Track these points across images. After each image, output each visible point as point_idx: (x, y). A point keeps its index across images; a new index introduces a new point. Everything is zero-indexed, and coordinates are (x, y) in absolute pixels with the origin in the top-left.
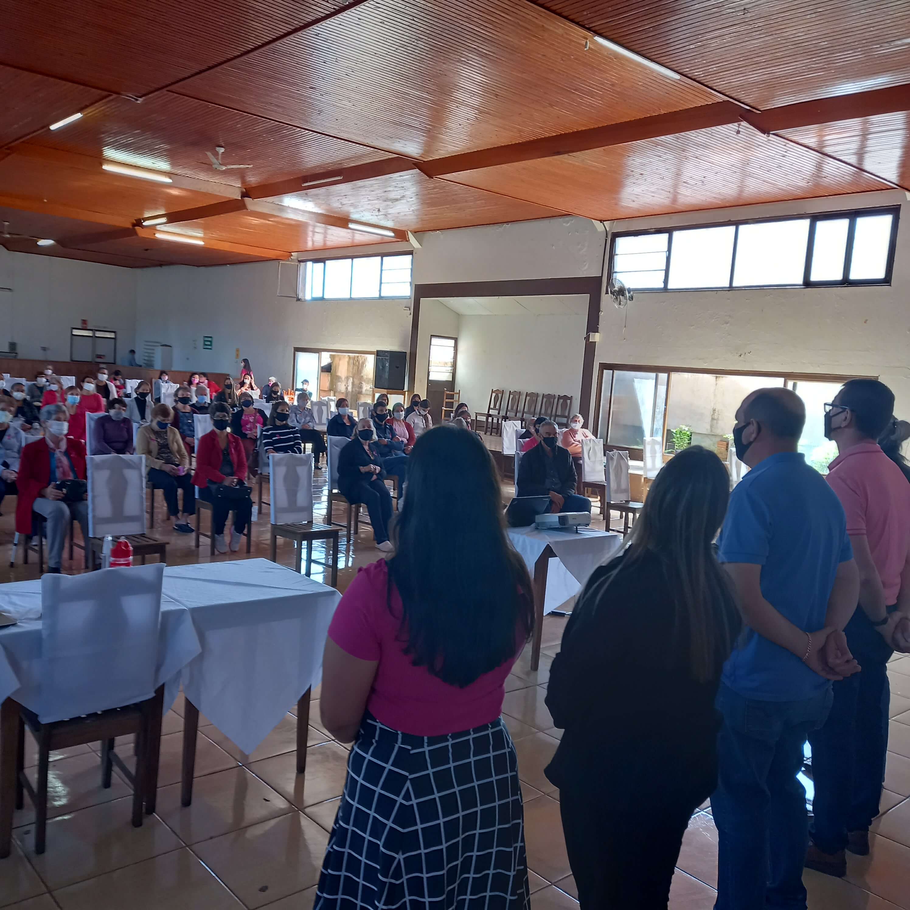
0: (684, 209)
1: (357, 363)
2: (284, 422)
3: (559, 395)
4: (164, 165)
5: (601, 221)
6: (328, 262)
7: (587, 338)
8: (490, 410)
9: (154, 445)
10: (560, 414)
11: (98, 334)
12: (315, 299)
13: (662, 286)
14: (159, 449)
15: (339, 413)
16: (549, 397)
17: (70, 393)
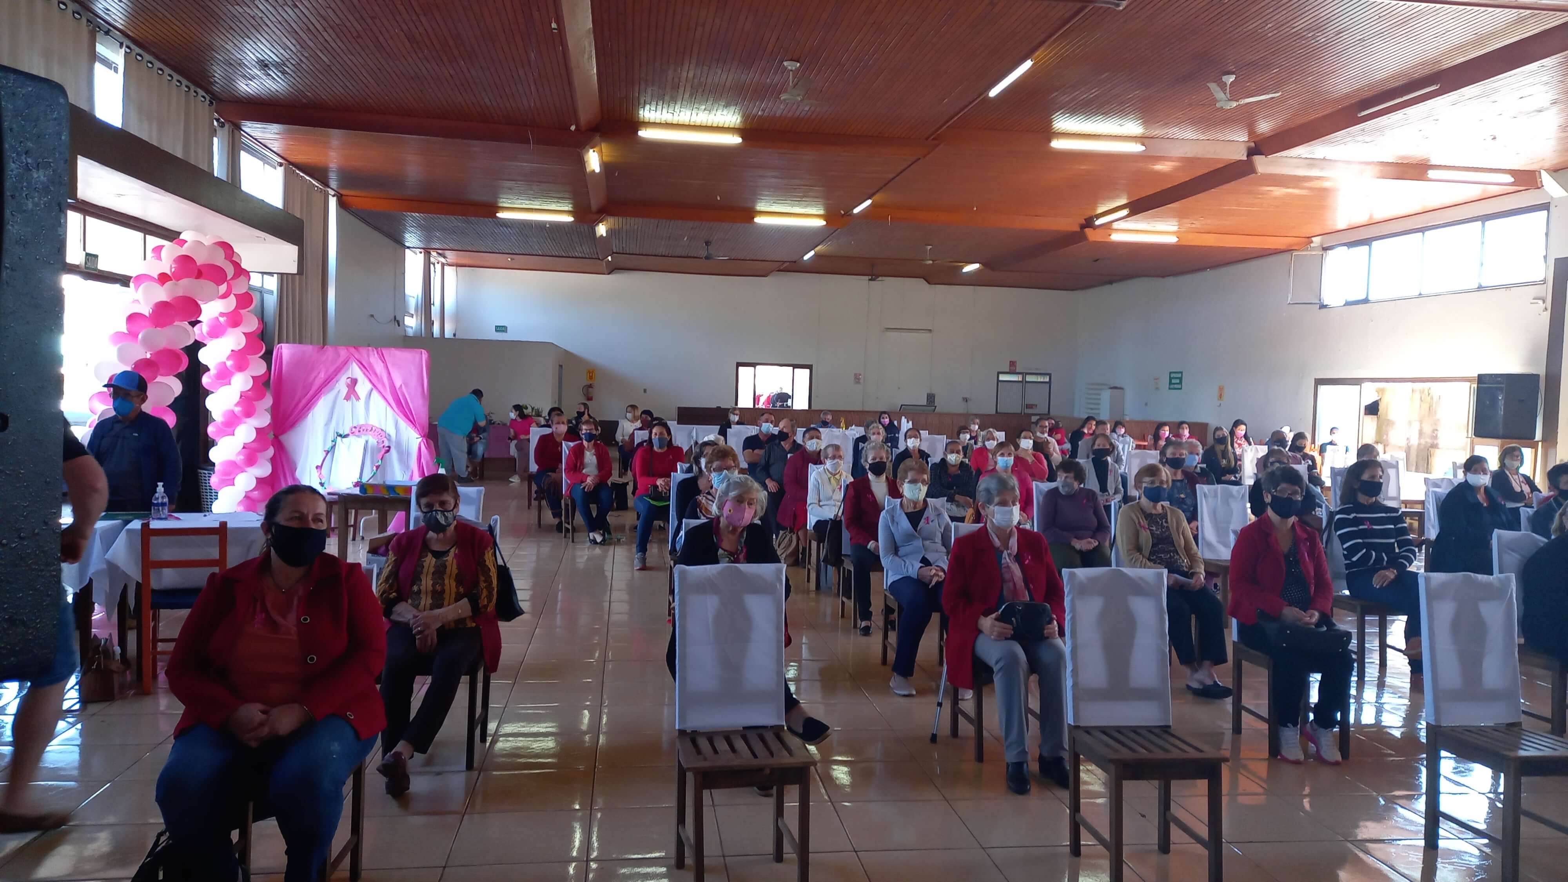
1: (1429, 399)
2: (1374, 498)
4: (1133, 127)
6: (1376, 244)
9: (1146, 537)
11: (1029, 378)
12: (1350, 303)
14: (1153, 545)
15: (1466, 481)
17: (999, 453)
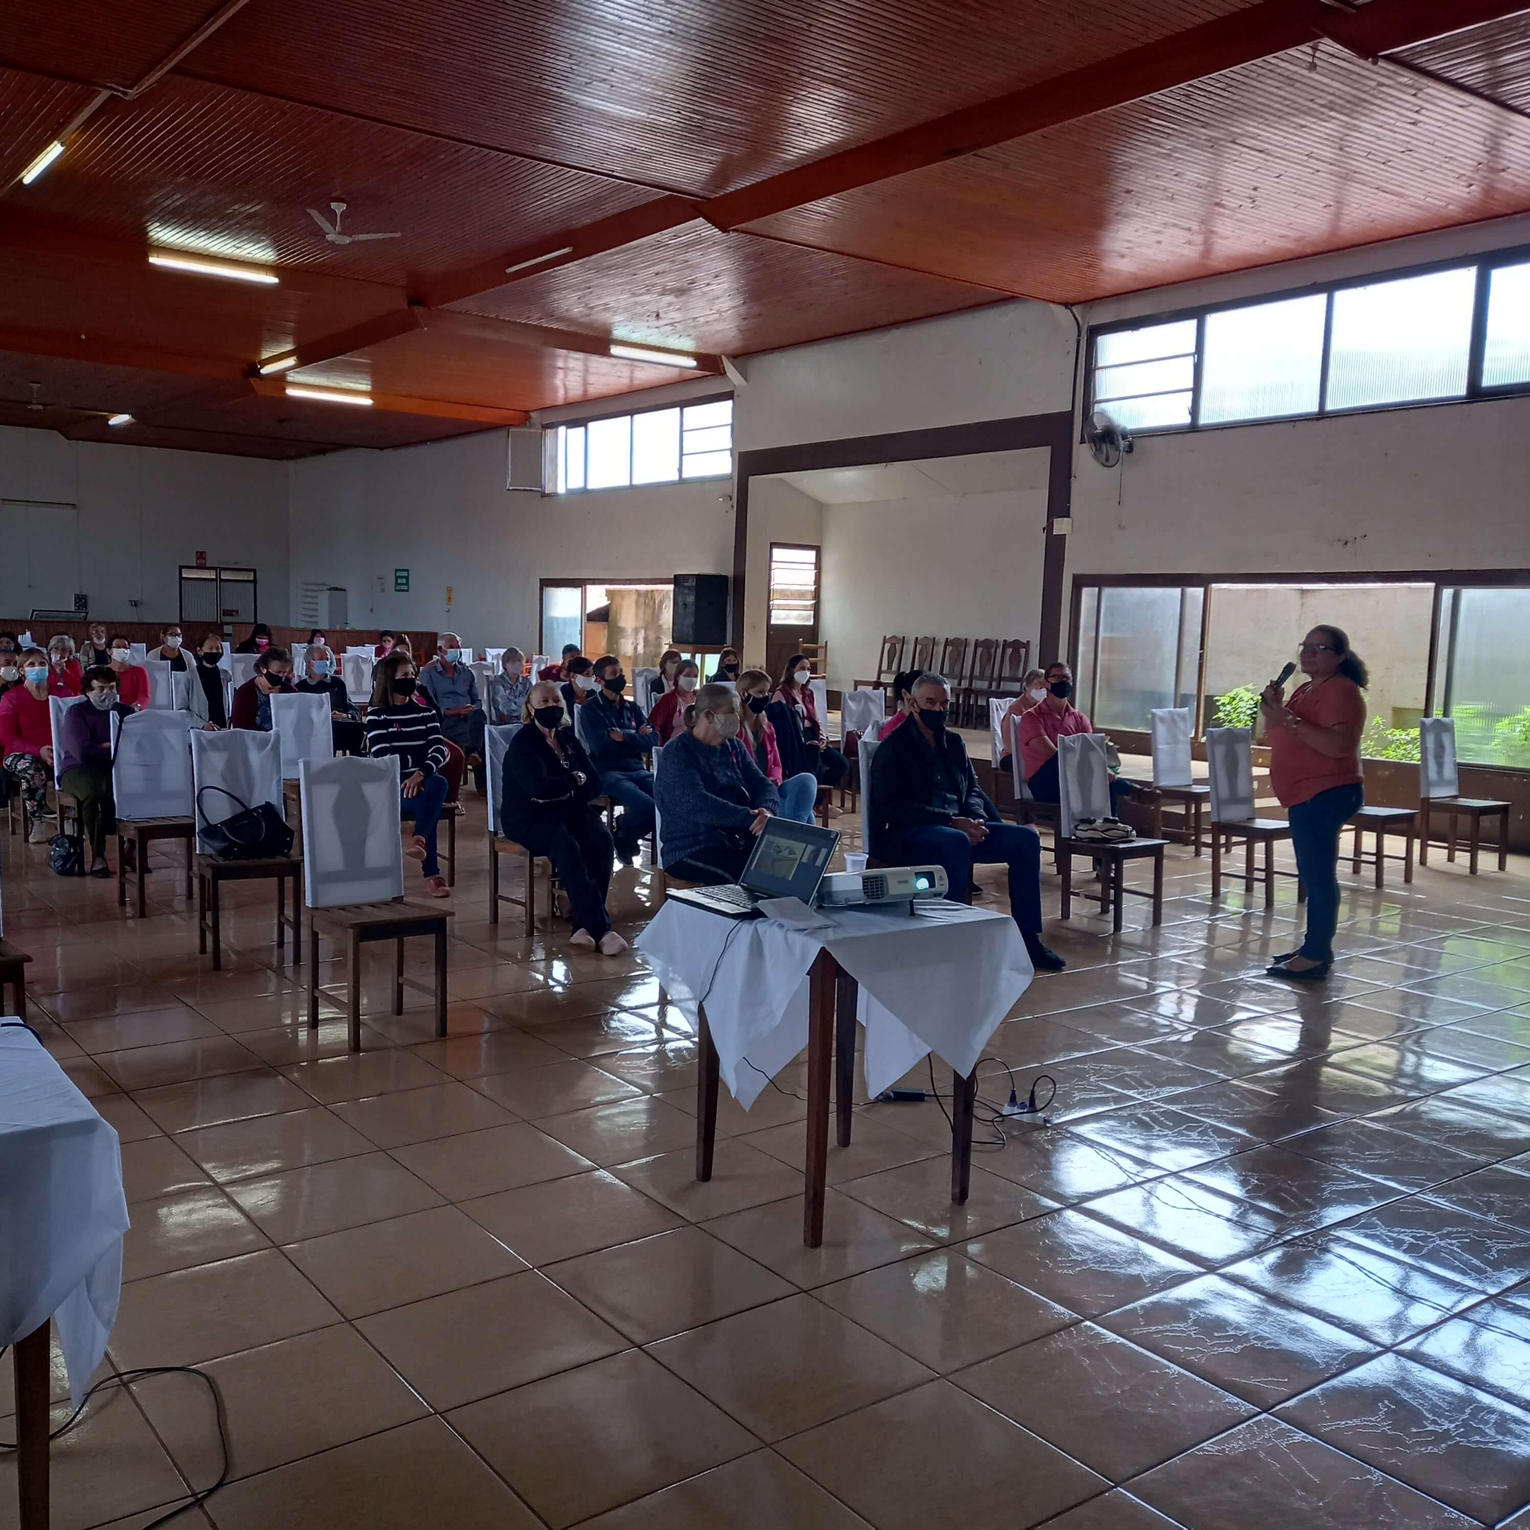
0: (1225, 267)
1: (652, 603)
2: (408, 698)
3: (1005, 641)
5: (1067, 305)
6: (591, 425)
7: (1049, 528)
8: (882, 675)
10: (1007, 675)
11: (225, 575)
12: (571, 493)
13: (1186, 419)
16: (987, 645)
17: (28, 662)
